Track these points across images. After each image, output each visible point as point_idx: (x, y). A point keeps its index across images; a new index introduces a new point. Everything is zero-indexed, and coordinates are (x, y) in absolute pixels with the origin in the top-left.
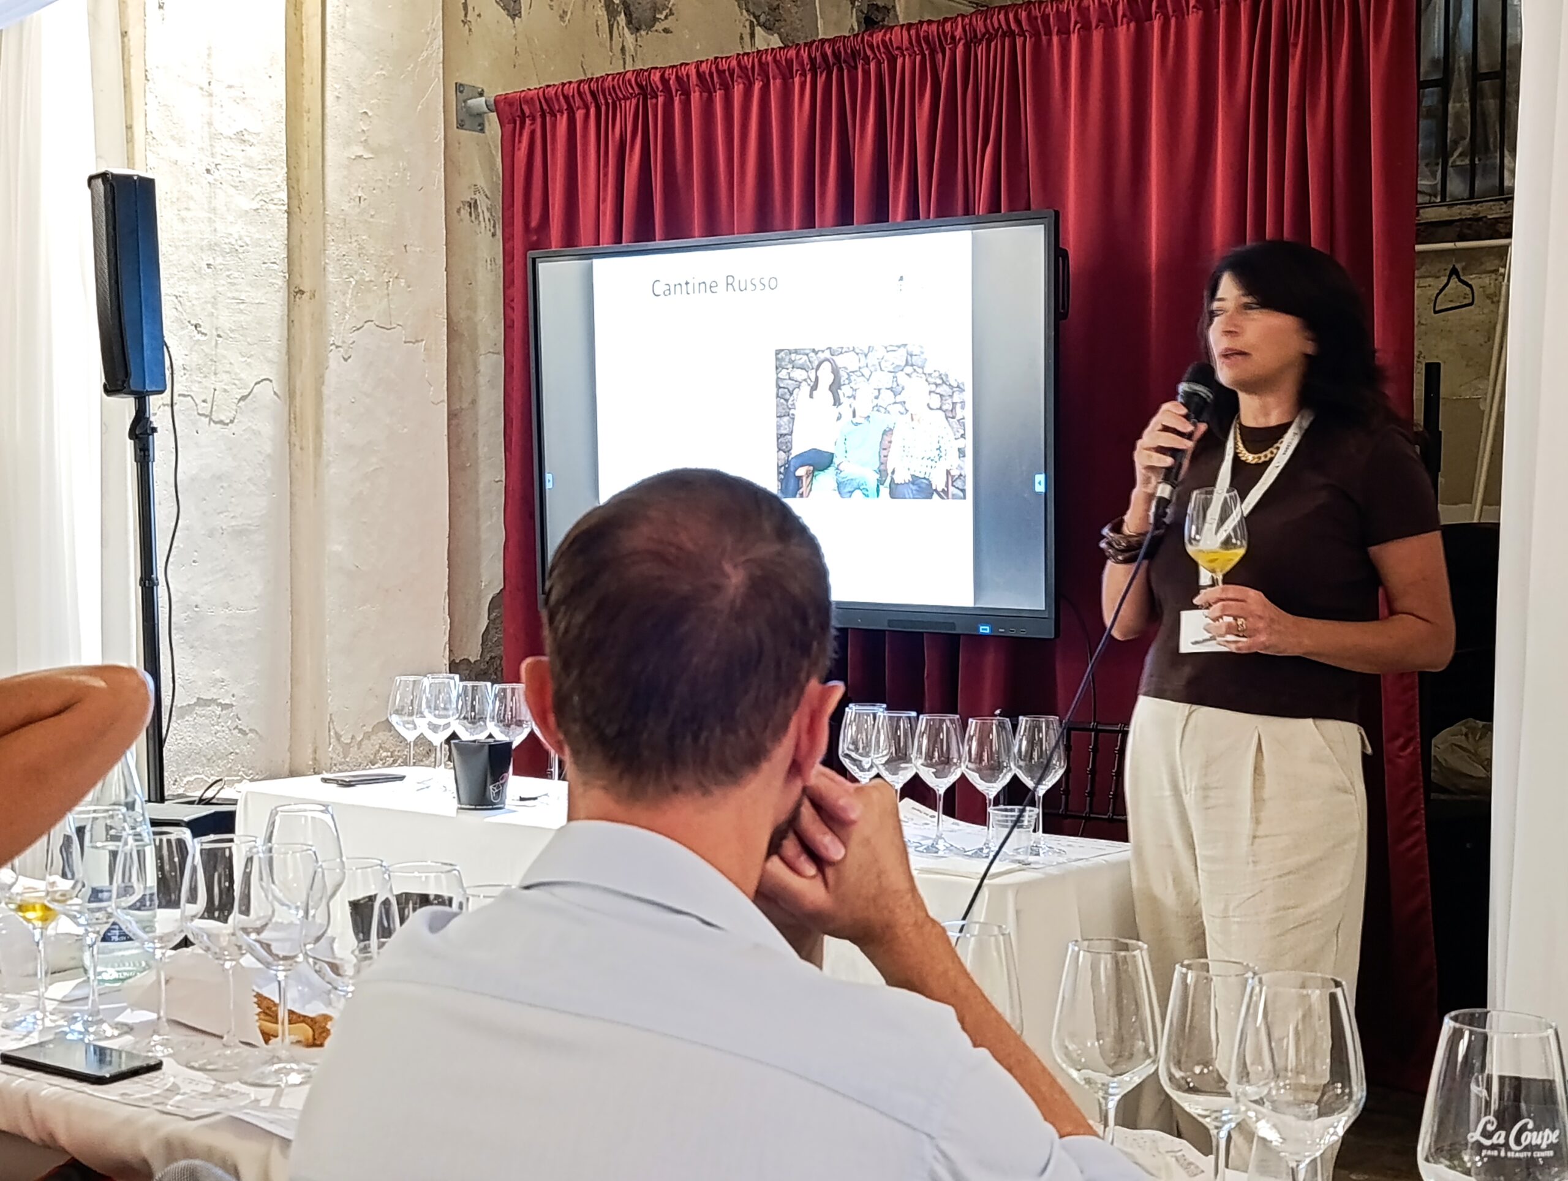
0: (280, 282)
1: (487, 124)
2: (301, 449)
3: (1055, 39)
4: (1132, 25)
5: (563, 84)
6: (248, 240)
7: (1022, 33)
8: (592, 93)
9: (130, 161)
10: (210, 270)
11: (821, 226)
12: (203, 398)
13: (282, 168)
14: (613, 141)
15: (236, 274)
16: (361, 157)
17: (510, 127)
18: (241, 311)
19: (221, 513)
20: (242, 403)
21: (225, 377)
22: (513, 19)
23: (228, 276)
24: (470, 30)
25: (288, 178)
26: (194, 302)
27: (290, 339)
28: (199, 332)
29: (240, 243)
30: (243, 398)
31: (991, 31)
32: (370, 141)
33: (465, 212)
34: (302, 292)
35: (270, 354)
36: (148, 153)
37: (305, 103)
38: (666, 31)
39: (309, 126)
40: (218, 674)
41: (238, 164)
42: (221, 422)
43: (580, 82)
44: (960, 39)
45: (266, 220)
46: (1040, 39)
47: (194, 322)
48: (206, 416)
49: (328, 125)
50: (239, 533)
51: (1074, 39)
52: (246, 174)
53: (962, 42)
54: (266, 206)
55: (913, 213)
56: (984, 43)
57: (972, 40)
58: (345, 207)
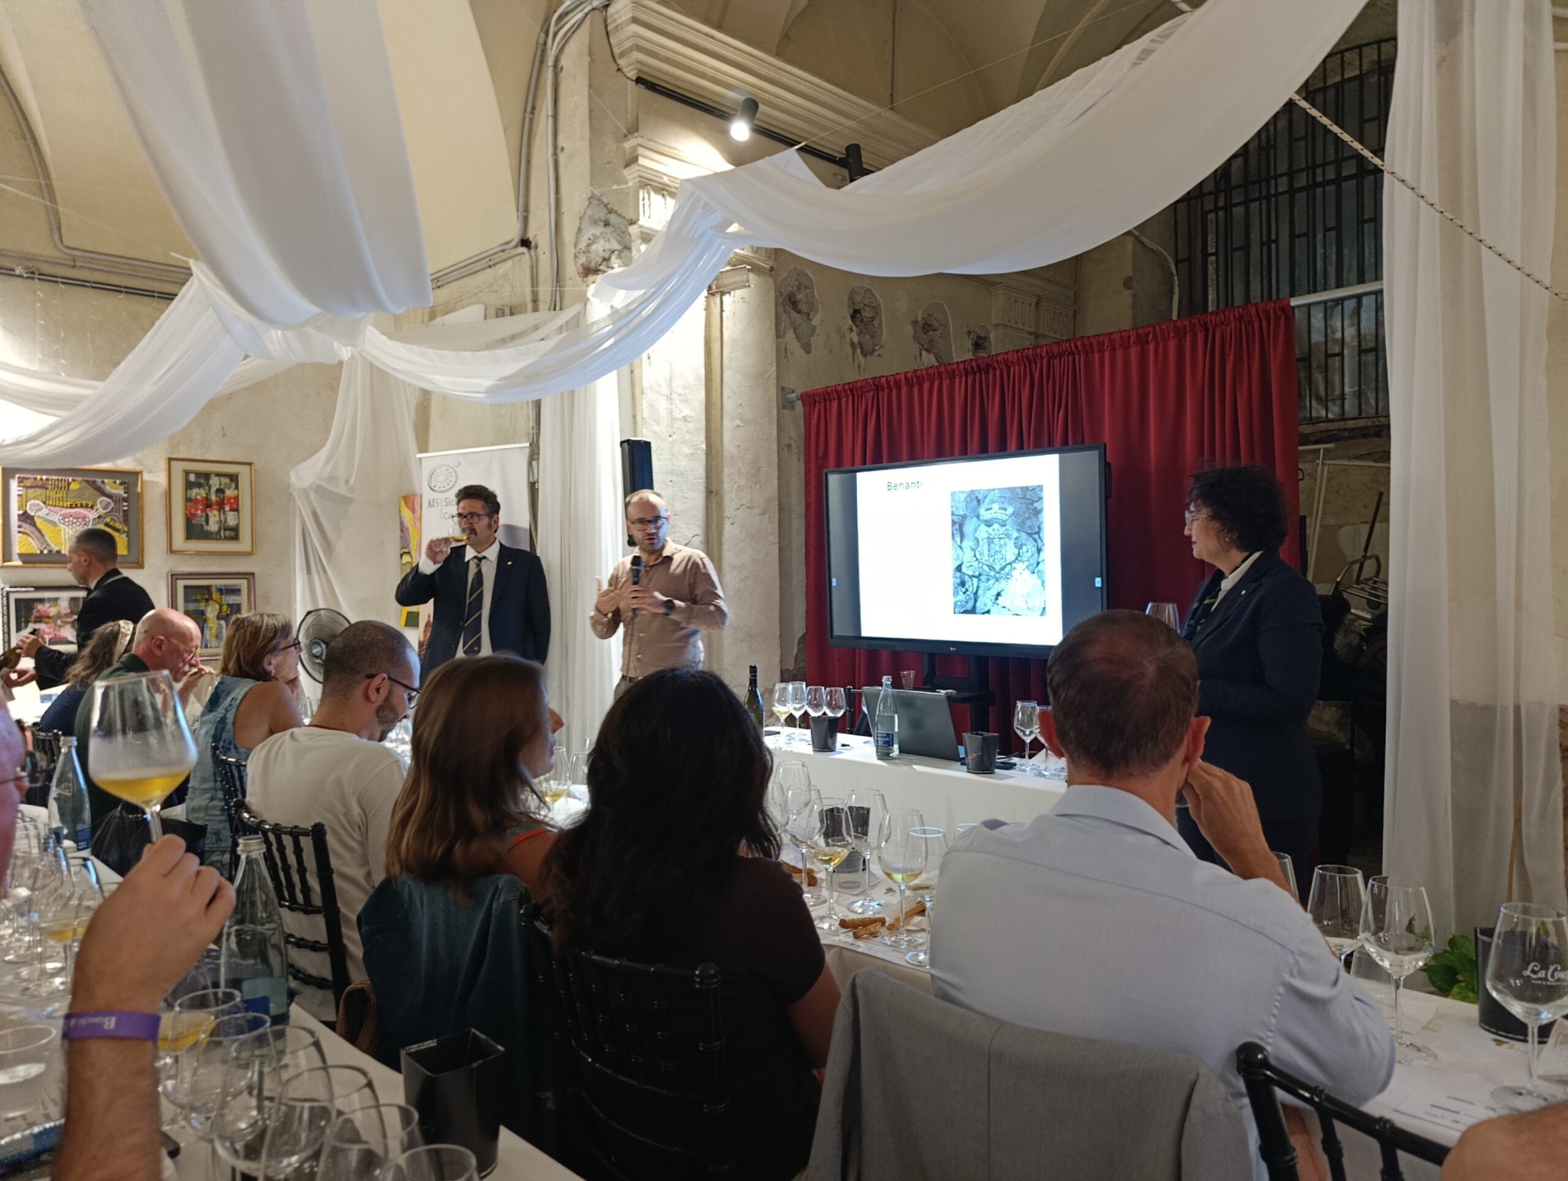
0: (702, 488)
1: (796, 406)
3: (1096, 355)
4: (1139, 347)
5: (835, 386)
6: (687, 468)
7: (1079, 353)
8: (851, 390)
9: (635, 434)
10: (671, 483)
13: (704, 432)
14: (861, 412)
15: (683, 485)
16: (739, 425)
17: (808, 407)
18: (687, 503)
21: (678, 534)
22: (808, 354)
23: (679, 486)
24: (789, 361)
25: (706, 438)
27: (707, 515)
31: (1062, 352)
32: (743, 417)
33: (786, 449)
34: (712, 492)
35: (698, 523)
36: (644, 428)
37: (713, 401)
38: (879, 355)
39: (715, 412)
41: (684, 431)
43: (844, 385)
44: (1045, 357)
45: (696, 458)
46: (1088, 355)
49: (724, 410)
51: (1107, 354)
52: (687, 437)
54: (696, 451)
55: (1021, 445)
56: (1058, 358)
57: (1051, 356)
58: (732, 450)
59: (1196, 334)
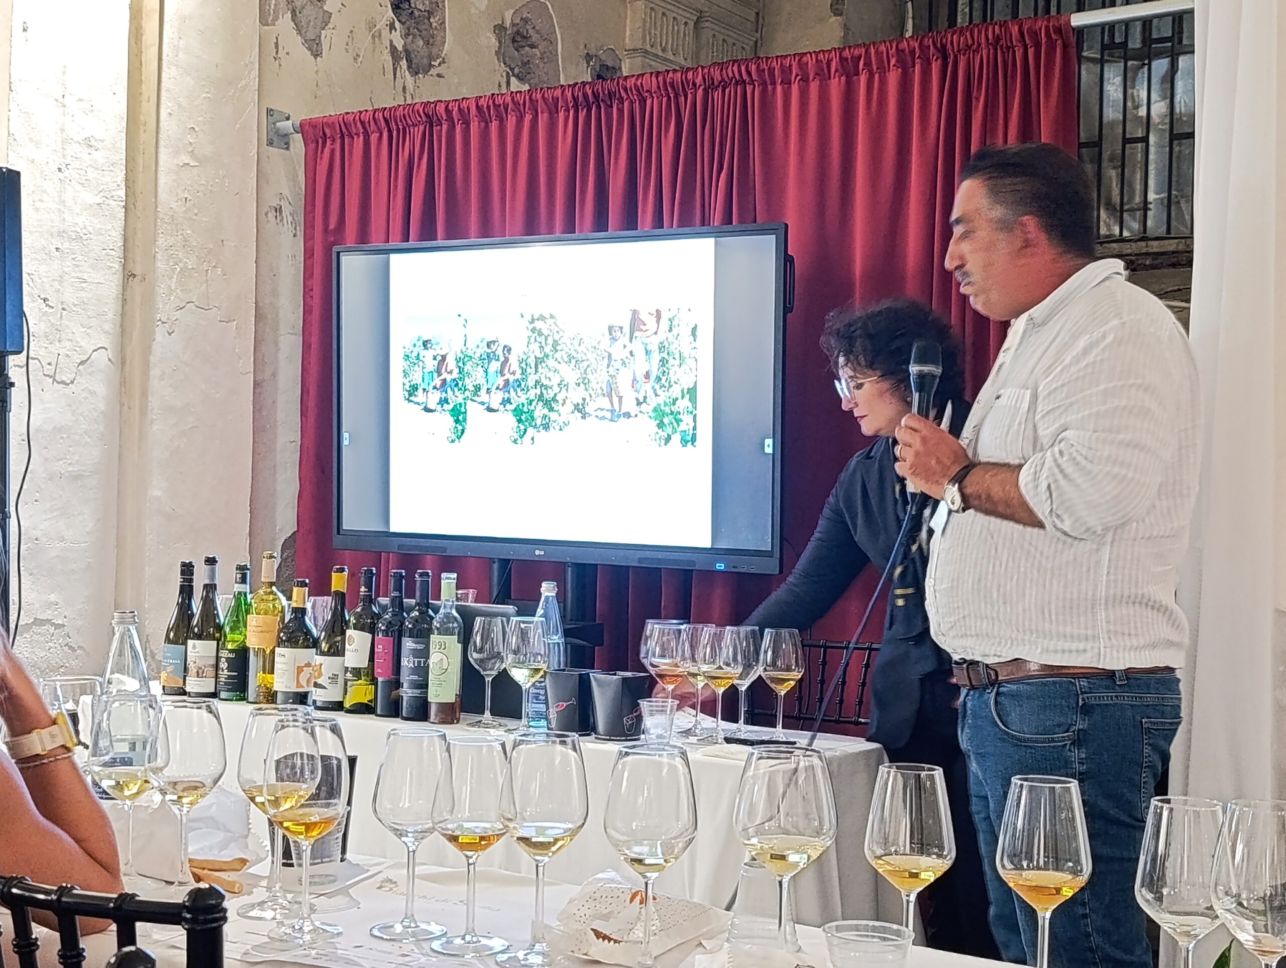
0: (117, 266)
1: (291, 143)
2: (129, 408)
3: (779, 88)
4: (843, 78)
5: (361, 112)
6: (90, 229)
7: (752, 82)
8: (386, 120)
10: (58, 253)
11: (581, 232)
12: (48, 361)
13: (122, 170)
14: (403, 160)
15: (80, 258)
16: (188, 164)
17: (312, 146)
18: (83, 289)
19: (60, 460)
20: (81, 367)
21: (68, 344)
22: (316, 58)
23: (73, 259)
24: (280, 65)
25: (126, 180)
26: (44, 280)
27: (123, 315)
28: (47, 305)
29: (84, 231)
30: (82, 363)
31: (726, 79)
32: (196, 152)
33: (271, 215)
34: (134, 276)
35: (107, 327)
36: (9, 151)
37: (142, 118)
38: (439, 75)
39: (145, 137)
40: (53, 598)
41: (85, 165)
42: (63, 382)
43: (375, 111)
44: (700, 86)
45: (107, 213)
46: (767, 87)
47: (42, 296)
48: (51, 377)
49: (161, 136)
50: (76, 477)
51: (795, 88)
52: (92, 174)
53: (702, 88)
54: (107, 202)
55: (658, 223)
56: (720, 89)
57: (710, 87)
58: (174, 205)
59: (929, 64)
